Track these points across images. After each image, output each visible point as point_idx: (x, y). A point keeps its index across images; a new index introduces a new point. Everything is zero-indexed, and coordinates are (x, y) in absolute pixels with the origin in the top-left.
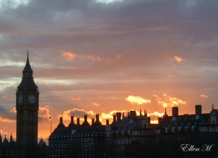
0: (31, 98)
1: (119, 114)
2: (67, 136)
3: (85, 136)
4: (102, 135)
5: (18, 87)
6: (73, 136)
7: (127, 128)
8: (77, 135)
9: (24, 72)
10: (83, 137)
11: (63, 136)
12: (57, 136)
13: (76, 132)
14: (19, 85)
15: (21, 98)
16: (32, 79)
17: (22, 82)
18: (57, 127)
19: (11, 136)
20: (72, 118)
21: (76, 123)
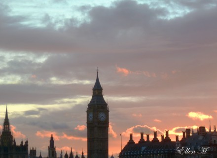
0: (102, 116)
1: (188, 131)
2: (137, 153)
3: (158, 152)
4: (172, 152)
5: (89, 105)
6: (143, 152)
7: (197, 144)
8: (147, 152)
9: (94, 90)
10: (153, 154)
11: (133, 153)
12: (127, 153)
13: (146, 149)
14: (89, 102)
15: (91, 115)
16: (102, 96)
17: (92, 99)
18: (127, 144)
19: (83, 153)
20: (142, 135)
21: (146, 140)
